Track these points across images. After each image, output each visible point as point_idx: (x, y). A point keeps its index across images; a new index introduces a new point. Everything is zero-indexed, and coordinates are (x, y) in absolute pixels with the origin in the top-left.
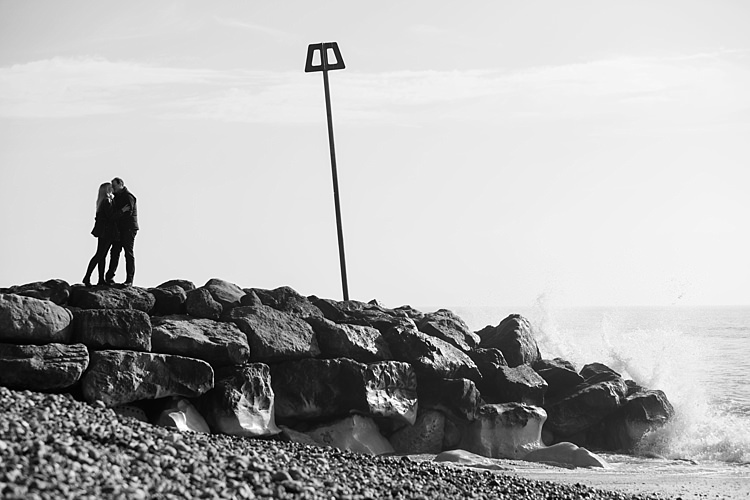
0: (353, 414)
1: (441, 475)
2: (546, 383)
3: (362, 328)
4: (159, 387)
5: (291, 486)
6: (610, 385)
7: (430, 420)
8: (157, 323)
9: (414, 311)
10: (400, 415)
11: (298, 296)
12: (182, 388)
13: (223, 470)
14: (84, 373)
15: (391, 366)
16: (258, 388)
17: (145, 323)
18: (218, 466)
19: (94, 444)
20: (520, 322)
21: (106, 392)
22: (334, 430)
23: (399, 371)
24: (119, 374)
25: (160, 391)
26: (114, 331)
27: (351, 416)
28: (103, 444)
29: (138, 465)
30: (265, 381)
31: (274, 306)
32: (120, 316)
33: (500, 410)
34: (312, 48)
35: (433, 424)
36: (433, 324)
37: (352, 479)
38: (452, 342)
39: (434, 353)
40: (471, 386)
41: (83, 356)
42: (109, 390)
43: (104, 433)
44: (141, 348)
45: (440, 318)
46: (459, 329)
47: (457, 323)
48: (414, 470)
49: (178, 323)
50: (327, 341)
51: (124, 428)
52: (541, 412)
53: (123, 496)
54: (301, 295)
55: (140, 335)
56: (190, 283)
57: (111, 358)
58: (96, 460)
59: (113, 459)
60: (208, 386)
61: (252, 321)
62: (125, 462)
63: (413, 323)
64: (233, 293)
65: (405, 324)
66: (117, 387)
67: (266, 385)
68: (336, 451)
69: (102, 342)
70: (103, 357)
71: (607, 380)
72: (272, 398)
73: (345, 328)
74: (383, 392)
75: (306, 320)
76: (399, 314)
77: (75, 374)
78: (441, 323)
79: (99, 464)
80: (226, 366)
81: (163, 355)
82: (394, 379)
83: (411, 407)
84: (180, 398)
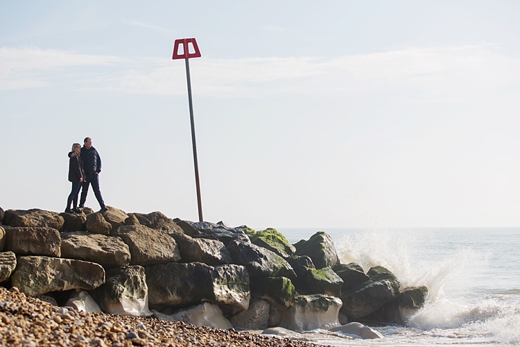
0: (204, 302)
1: (253, 340)
2: (341, 280)
3: (211, 241)
4: (66, 282)
5: (137, 342)
6: (387, 282)
7: (259, 306)
8: (64, 237)
9: (249, 229)
10: (237, 303)
11: (165, 219)
12: (82, 283)
13: (93, 332)
14: (13, 272)
15: (231, 269)
16: (137, 283)
17: (56, 237)
18: (90, 329)
19: (7, 314)
20: (324, 237)
21: (28, 286)
22: (190, 313)
23: (237, 272)
24: (38, 273)
25: (67, 286)
26: (34, 242)
27: (202, 303)
28: (13, 314)
29: (34, 327)
30: (142, 278)
31: (149, 226)
32: (38, 232)
33: (309, 299)
34: (177, 42)
35: (261, 309)
36: (262, 238)
37: (187, 341)
38: (275, 251)
39: (262, 259)
40: (288, 282)
41: (12, 260)
42: (31, 285)
43: (15, 307)
44: (53, 255)
45: (267, 234)
46: (280, 242)
47: (279, 237)
48: (234, 337)
49: (79, 237)
50: (185, 250)
51: (30, 305)
52: (338, 301)
53: (21, 345)
54: (168, 217)
55: (53, 245)
56: (90, 209)
57: (32, 262)
58: (7, 324)
59: (18, 323)
60: (101, 282)
61: (132, 236)
62: (27, 325)
63: (247, 238)
64: (120, 216)
65: (242, 238)
66: (36, 282)
67: (142, 281)
68: (182, 324)
69: (26, 251)
70: (26, 261)
71: (386, 278)
72: (146, 290)
73: (199, 241)
74: (226, 287)
75: (171, 235)
76: (237, 232)
77: (6, 272)
78: (268, 237)
79: (8, 326)
80: (113, 267)
81: (69, 260)
82: (233, 277)
83: (245, 297)
84: (81, 290)
